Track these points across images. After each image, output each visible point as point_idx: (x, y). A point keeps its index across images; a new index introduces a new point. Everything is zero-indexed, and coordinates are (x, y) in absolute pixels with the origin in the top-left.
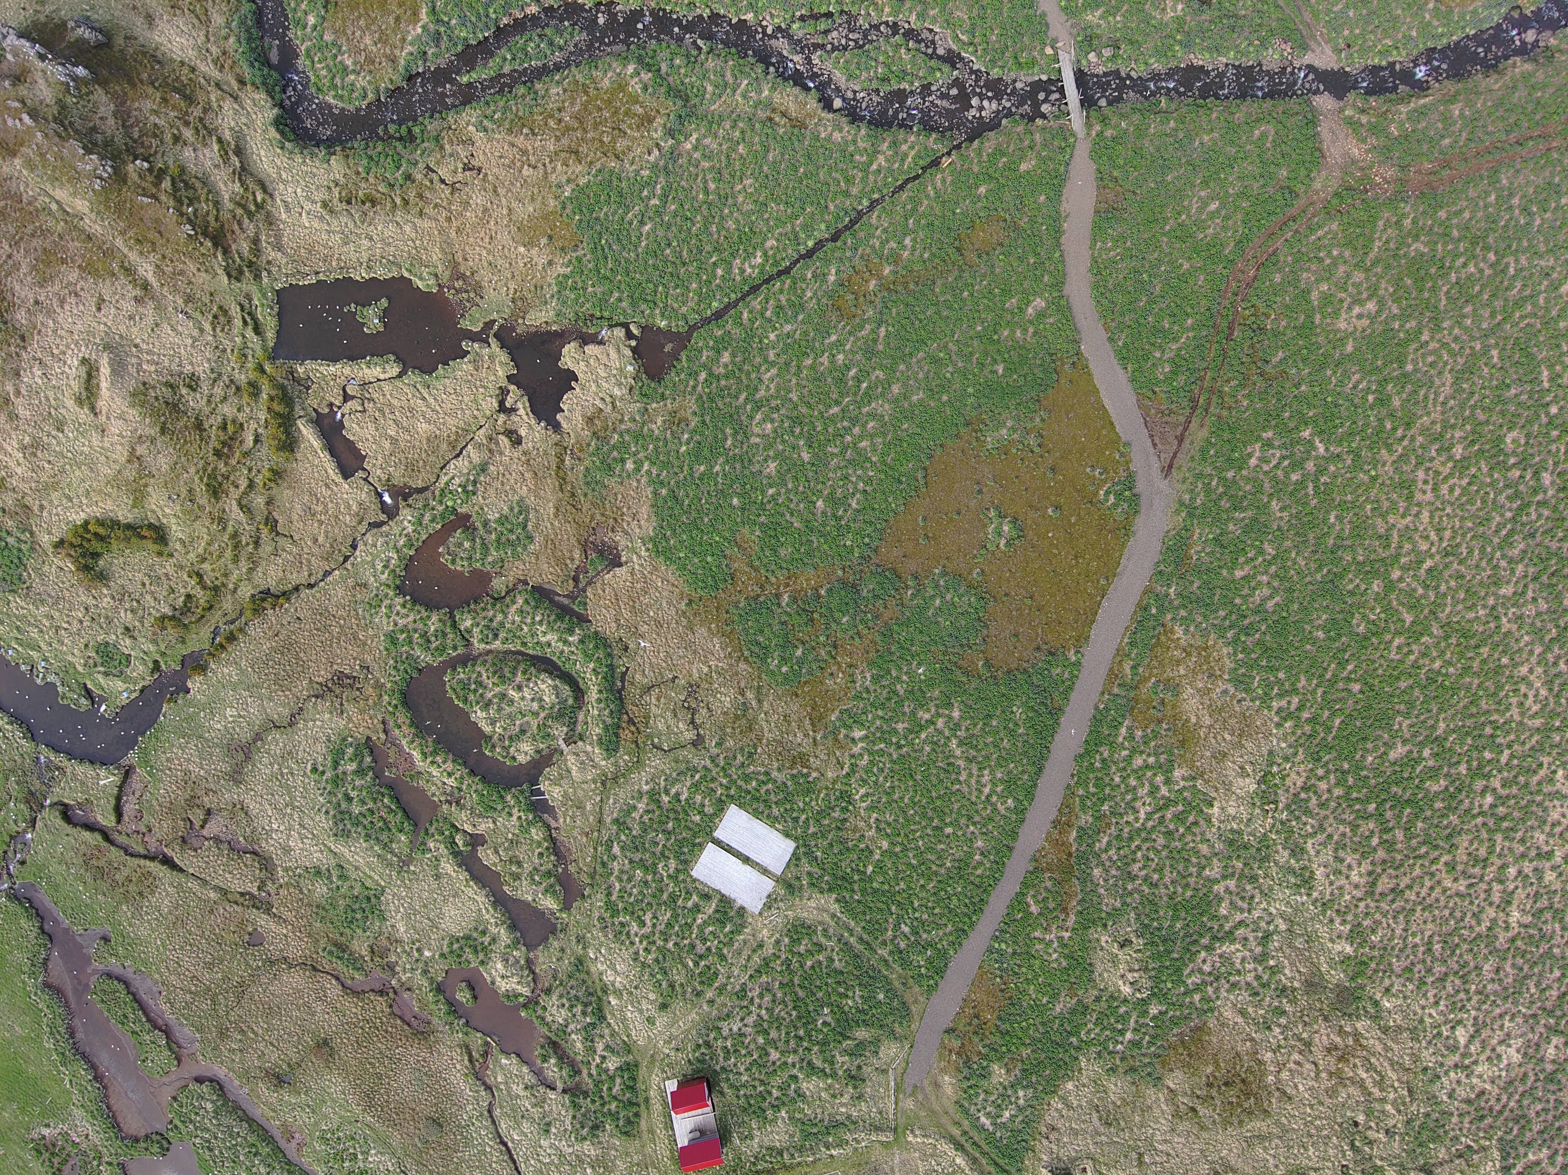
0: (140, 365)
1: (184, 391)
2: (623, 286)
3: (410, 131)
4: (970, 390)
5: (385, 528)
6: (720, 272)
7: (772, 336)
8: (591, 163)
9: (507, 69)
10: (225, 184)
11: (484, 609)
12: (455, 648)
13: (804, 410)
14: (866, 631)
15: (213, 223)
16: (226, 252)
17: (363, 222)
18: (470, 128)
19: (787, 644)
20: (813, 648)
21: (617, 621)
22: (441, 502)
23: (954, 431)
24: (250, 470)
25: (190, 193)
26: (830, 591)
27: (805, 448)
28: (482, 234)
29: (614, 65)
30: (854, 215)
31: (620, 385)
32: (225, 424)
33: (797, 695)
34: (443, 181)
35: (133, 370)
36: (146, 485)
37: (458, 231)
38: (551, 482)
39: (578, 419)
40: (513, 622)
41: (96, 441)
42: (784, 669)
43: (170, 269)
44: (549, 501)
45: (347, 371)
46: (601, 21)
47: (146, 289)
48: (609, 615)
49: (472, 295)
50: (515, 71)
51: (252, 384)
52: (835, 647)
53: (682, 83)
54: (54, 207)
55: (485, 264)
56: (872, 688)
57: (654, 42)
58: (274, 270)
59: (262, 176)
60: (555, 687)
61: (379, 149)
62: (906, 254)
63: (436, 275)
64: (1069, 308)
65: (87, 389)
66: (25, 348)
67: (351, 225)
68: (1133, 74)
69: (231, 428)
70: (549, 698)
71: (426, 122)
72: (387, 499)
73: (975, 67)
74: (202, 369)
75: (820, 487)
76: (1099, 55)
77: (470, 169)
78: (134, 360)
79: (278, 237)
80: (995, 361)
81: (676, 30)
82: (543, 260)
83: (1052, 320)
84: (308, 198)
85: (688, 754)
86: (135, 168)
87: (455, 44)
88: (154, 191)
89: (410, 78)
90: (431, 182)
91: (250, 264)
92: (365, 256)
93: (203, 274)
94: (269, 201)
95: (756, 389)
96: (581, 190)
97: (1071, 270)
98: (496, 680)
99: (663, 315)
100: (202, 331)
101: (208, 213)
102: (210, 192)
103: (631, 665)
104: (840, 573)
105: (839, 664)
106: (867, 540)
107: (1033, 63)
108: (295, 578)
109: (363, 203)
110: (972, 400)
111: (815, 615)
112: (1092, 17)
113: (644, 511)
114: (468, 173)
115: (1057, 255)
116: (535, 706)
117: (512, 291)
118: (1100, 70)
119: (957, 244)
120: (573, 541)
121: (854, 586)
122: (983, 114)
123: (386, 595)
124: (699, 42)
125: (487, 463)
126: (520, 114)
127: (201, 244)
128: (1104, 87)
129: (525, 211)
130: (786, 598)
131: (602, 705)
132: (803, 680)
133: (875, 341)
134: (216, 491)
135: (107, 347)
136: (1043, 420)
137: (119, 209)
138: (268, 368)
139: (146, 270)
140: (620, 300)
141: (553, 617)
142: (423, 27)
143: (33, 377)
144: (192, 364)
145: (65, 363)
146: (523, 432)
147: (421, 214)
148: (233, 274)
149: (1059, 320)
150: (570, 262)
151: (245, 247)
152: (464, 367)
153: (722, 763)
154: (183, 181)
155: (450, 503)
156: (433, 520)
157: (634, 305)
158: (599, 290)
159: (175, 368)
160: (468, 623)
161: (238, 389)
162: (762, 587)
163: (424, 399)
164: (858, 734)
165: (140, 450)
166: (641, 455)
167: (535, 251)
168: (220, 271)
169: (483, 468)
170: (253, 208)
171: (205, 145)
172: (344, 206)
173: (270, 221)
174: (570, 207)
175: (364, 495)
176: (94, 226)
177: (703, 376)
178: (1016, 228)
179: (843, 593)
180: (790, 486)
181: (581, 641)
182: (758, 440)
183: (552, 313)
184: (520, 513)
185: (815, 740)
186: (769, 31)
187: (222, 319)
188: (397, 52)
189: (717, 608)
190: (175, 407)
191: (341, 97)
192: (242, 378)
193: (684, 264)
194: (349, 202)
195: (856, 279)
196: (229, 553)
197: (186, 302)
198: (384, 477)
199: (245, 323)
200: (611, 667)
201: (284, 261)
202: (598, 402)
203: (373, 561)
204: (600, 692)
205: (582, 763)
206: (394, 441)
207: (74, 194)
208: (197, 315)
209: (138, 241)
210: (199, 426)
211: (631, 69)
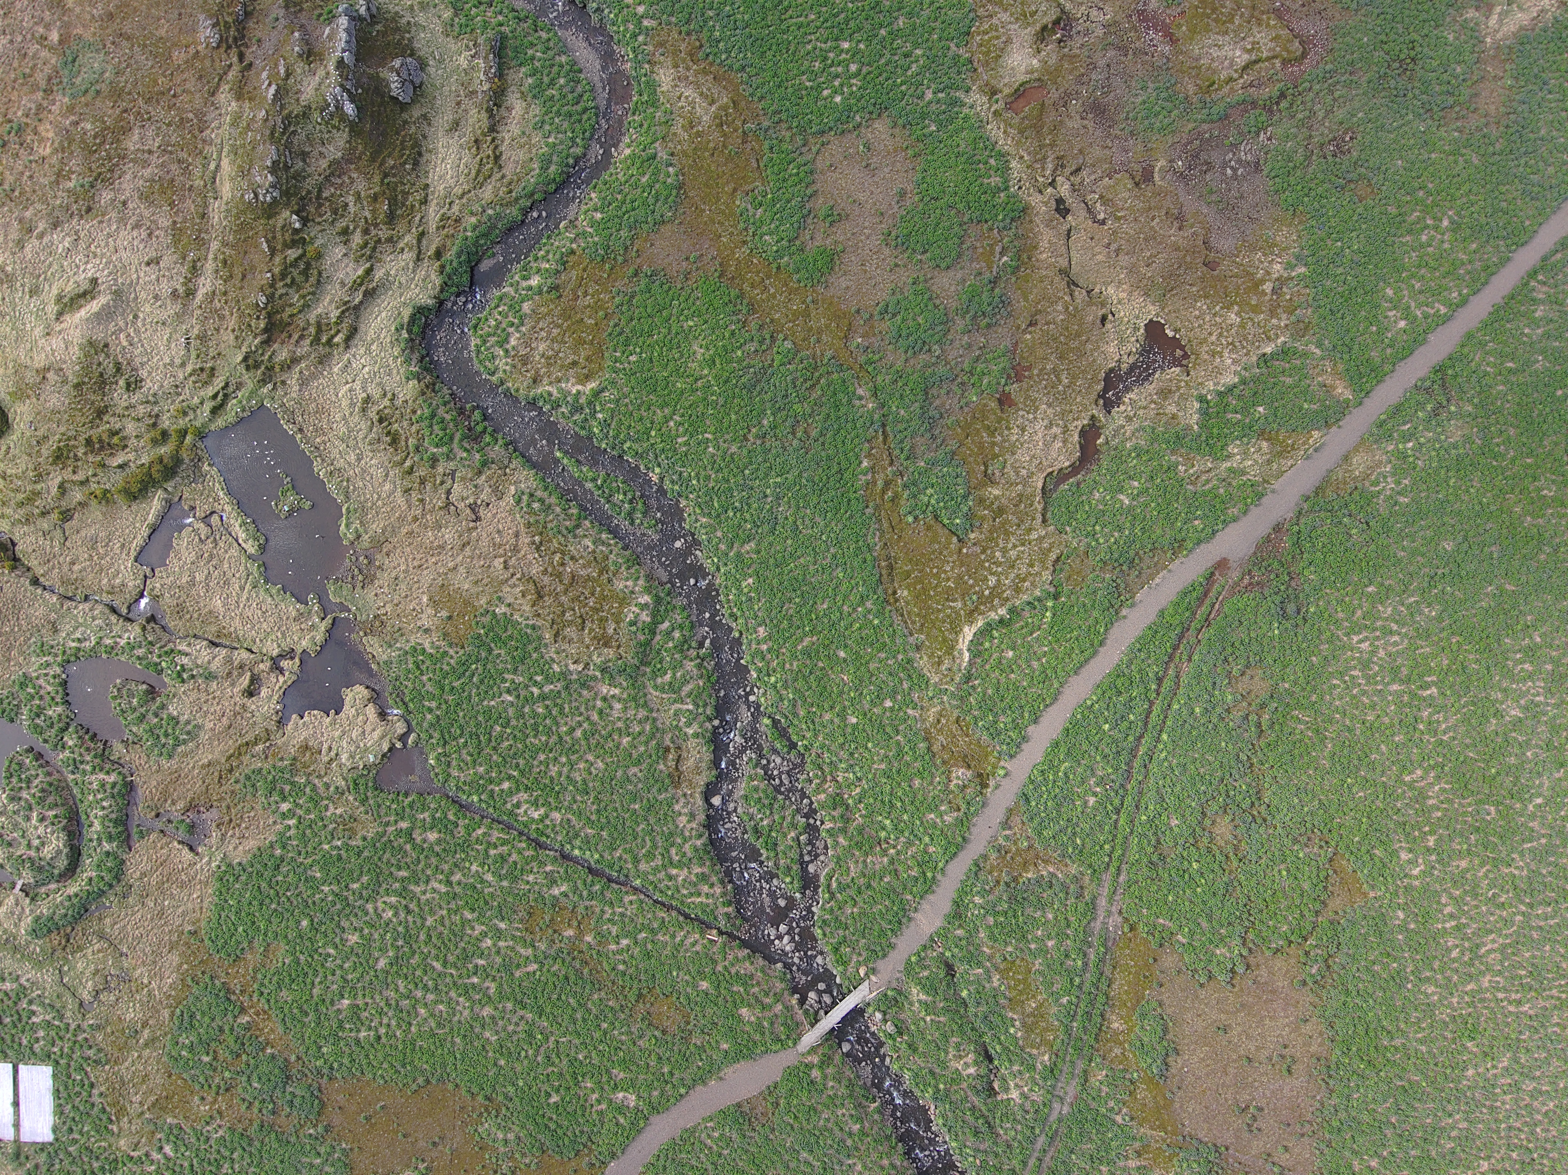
0: (121, 330)
1: (122, 383)
2: (444, 707)
3: (484, 431)
4: (521, 1083)
5: (113, 618)
6: (506, 785)
7: (474, 868)
8: (539, 615)
9: (589, 485)
10: (331, 302)
11: (88, 749)
12: (46, 741)
13: (423, 937)
14: (256, 1110)
15: (285, 316)
16: (267, 342)
17: (370, 444)
18: (513, 488)
19: (206, 1045)
20: (215, 1070)
21: (143, 874)
22: (160, 656)
23: (475, 1090)
24: (95, 475)
25: (299, 279)
26: (273, 1057)
27: (387, 961)
28: (418, 557)
29: (641, 582)
30: (622, 878)
31: (352, 757)
32: (117, 433)
33: (170, 1076)
34: (449, 492)
35: (112, 327)
36: (28, 397)
37: (410, 533)
38: (231, 745)
39: (303, 735)
40: (91, 783)
41: (38, 331)
42: (184, 1053)
43: (218, 305)
44: (212, 752)
45: (228, 508)
46: (678, 544)
47: (188, 295)
48: (145, 866)
49: (360, 578)
50: (592, 494)
51: (165, 434)
52: (227, 1090)
53: (658, 652)
54: (212, 166)
55: (393, 575)
56: (212, 1142)
57: (685, 602)
58: (280, 392)
59: (362, 327)
60: (59, 852)
61: (448, 417)
62: (613, 947)
63: (359, 537)
64: (639, 1132)
65: (72, 299)
66: (82, 217)
67: (361, 435)
68: (888, 1060)
69: (115, 440)
70: (47, 852)
71: (500, 442)
72: (143, 602)
73: (814, 909)
74: (150, 386)
75: (360, 994)
76: (885, 1021)
77: (473, 510)
78: (121, 323)
79: (313, 376)
80: (558, 1091)
81: (707, 615)
82: (425, 622)
83: (622, 1120)
84: (365, 381)
85: (71, 1004)
86: (289, 218)
87: (583, 428)
88: (279, 247)
89: (532, 404)
90: (442, 483)
91: (270, 369)
92: (341, 463)
93: (232, 337)
94: (341, 349)
95: (417, 883)
96: (508, 620)
97: (675, 1112)
98: (38, 794)
99: (438, 759)
100: (183, 365)
101: (291, 305)
102: (313, 294)
103: (115, 908)
104: (293, 1058)
105: (215, 1101)
106: (336, 1065)
107: (845, 963)
108: (33, 563)
109: (388, 434)
110: (511, 1090)
111: (244, 1057)
112: (917, 994)
113: (251, 844)
114: (468, 511)
115: (683, 1091)
116: (36, 842)
117: (383, 611)
118: (873, 1029)
119: (645, 992)
120: (190, 795)
121: (288, 1077)
122: (777, 942)
123: (56, 655)
124: (708, 641)
125: (216, 677)
126: (549, 526)
127: (258, 318)
128: (861, 1039)
129: (462, 582)
130: (244, 1019)
131: (67, 904)
132: (185, 1076)
133: (518, 966)
134: (59, 457)
135: (118, 294)
136: (528, 1166)
137: (242, 227)
138: (189, 439)
139: (205, 285)
140: (430, 710)
141: (114, 816)
142: (579, 392)
143: (61, 241)
144: (150, 373)
145: (87, 263)
146: (264, 692)
147: (407, 491)
148: (250, 362)
149: (624, 1128)
150: (439, 648)
151: (283, 355)
152: (292, 608)
153: (80, 1038)
154: (308, 265)
155: (164, 664)
156: (139, 658)
157: (432, 725)
158: (429, 687)
159: (138, 360)
160: (71, 743)
161: (154, 425)
162: (242, 992)
163: (242, 588)
164: (168, 1149)
165: (51, 375)
166: (300, 812)
167: (430, 611)
168: (244, 349)
169: (210, 676)
170: (324, 339)
171: (357, 261)
172: (376, 418)
173: (323, 360)
174: (486, 620)
175: (133, 584)
176: (217, 212)
177: (404, 825)
178: (685, 1040)
179: (277, 1071)
180: (346, 965)
181: (108, 854)
182: (371, 911)
183: (385, 657)
184: (188, 733)
185: (142, 1113)
186: (752, 698)
187: (204, 376)
188: (545, 381)
189: (202, 962)
190: (103, 383)
191: (478, 352)
192: (166, 423)
193: (495, 748)
194: (381, 421)
195: (567, 914)
196: (20, 497)
197: (198, 337)
198: (157, 592)
199: (215, 397)
200: (101, 893)
201: (294, 395)
202: (325, 746)
203: (81, 625)
204: (77, 895)
205: (13, 913)
206: (192, 583)
207: (232, 179)
208: (193, 354)
209: (225, 262)
210: (100, 413)
211: (646, 599)
